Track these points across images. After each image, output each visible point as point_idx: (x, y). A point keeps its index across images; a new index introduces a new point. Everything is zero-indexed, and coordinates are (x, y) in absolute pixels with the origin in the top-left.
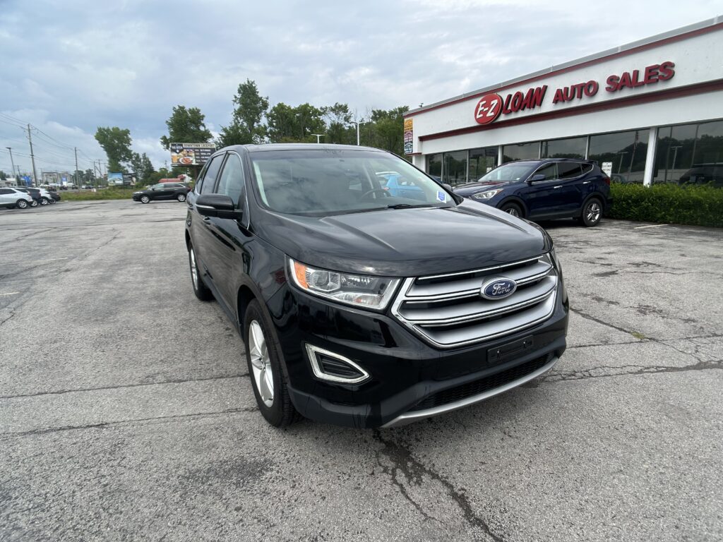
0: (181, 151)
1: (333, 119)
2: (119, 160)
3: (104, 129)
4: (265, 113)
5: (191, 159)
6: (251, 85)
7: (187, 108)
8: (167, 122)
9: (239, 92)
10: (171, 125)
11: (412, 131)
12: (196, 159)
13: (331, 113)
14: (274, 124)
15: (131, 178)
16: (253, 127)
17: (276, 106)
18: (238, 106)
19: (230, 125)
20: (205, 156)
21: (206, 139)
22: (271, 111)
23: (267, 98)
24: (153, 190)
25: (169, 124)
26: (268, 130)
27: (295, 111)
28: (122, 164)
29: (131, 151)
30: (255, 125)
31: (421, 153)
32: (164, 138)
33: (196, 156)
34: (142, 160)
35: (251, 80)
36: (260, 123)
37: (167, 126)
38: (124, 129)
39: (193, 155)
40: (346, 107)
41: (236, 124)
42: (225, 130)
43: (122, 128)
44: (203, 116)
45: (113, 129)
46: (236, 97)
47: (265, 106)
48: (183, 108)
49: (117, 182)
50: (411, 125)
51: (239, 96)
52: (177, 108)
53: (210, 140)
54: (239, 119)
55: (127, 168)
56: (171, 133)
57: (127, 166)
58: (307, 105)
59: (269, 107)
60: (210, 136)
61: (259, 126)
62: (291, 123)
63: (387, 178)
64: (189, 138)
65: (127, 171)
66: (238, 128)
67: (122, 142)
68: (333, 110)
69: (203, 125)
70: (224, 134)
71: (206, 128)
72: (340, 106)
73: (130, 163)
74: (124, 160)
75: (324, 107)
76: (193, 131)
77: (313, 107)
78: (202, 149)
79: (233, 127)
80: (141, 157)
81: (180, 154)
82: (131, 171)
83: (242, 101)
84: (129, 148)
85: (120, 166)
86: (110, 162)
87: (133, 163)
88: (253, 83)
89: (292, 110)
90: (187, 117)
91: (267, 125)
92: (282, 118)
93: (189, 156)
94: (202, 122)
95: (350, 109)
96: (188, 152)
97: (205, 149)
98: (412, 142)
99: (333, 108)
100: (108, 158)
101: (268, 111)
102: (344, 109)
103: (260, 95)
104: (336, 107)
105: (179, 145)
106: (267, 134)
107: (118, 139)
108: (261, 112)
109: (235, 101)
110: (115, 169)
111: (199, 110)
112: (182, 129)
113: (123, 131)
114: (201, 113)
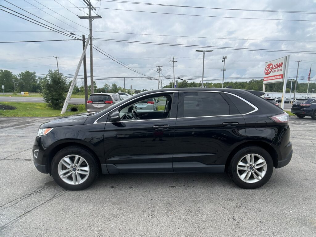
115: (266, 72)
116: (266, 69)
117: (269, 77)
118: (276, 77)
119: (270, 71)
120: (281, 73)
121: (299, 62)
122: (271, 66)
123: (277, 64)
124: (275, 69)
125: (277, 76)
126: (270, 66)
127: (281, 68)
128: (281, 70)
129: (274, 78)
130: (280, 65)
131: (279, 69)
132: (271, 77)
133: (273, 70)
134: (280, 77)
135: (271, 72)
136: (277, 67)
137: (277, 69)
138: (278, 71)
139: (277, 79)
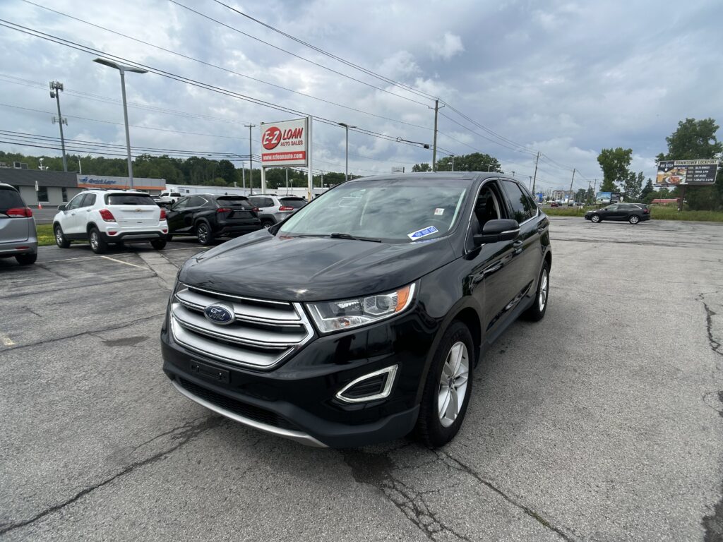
0: (670, 169)
2: (613, 180)
3: (607, 151)
5: (681, 178)
8: (667, 138)
10: (672, 141)
12: (687, 178)
15: (619, 197)
20: (699, 174)
21: (714, 154)
24: (606, 209)
25: (670, 140)
28: (615, 183)
29: (628, 170)
33: (687, 174)
34: (637, 180)
37: (666, 143)
38: (627, 149)
39: (685, 173)
43: (625, 148)
44: (717, 127)
45: (616, 150)
48: (693, 120)
49: (604, 201)
52: (684, 121)
53: (717, 155)
55: (620, 187)
56: (670, 150)
57: (620, 185)
60: (719, 150)
64: (690, 154)
65: (619, 190)
67: (621, 162)
69: (714, 138)
71: (718, 142)
73: (624, 183)
74: (619, 179)
76: (699, 146)
78: (698, 166)
80: (637, 176)
81: (669, 173)
82: (622, 191)
84: (627, 168)
85: (613, 185)
86: (605, 181)
87: (626, 182)
90: (694, 130)
93: (678, 174)
94: (714, 134)
96: (679, 170)
97: (702, 166)
100: (603, 178)
105: (669, 163)
107: (618, 159)
110: (608, 187)
111: (713, 121)
112: (684, 145)
113: (625, 151)
114: (715, 124)
115: (265, 143)
116: (266, 137)
117: (275, 154)
118: (291, 156)
119: (276, 142)
120: (302, 148)
121: (251, 127)
122: (277, 133)
123: (290, 130)
124: (287, 140)
125: (293, 153)
126: (275, 133)
127: (299, 139)
128: (300, 143)
129: (287, 157)
130: (297, 134)
131: (294, 140)
132: (279, 154)
133: (282, 141)
134: (300, 156)
135: (277, 144)
136: (292, 136)
137: (291, 140)
138: (293, 144)
139: (293, 159)
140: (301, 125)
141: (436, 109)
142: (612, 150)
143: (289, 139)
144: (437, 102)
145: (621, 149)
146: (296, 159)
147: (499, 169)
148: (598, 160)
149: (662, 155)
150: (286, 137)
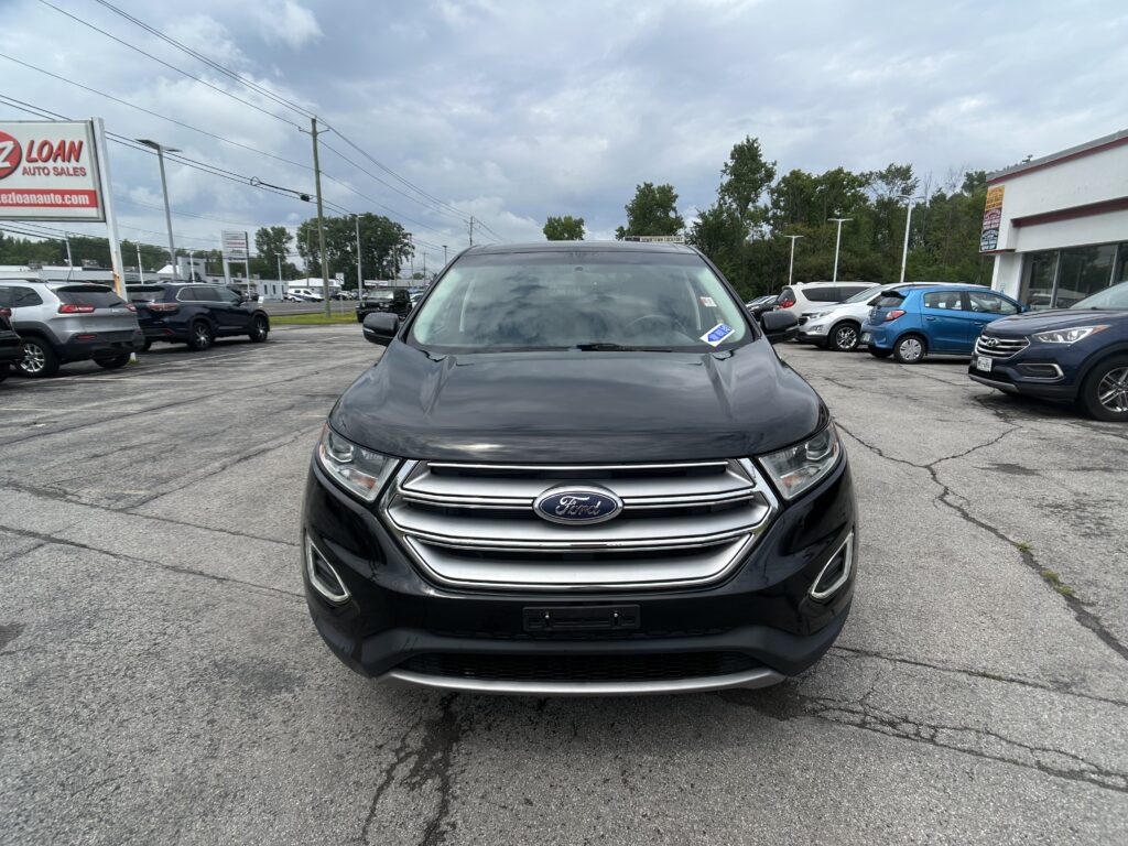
1: (880, 192)
3: (554, 219)
4: (769, 187)
6: (753, 144)
7: (655, 186)
8: (626, 206)
9: (733, 157)
10: (631, 211)
11: (1000, 209)
13: (879, 182)
14: (782, 204)
16: (746, 208)
17: (788, 175)
18: (727, 179)
19: (710, 208)
21: (676, 230)
22: (779, 184)
23: (774, 164)
25: (629, 209)
26: (770, 214)
27: (818, 182)
30: (750, 206)
31: (1013, 250)
32: (621, 230)
35: (752, 137)
36: (757, 204)
37: (626, 213)
38: (578, 218)
40: (908, 169)
41: (720, 205)
42: (702, 216)
43: (576, 217)
44: (677, 196)
45: (565, 219)
46: (726, 165)
47: (770, 175)
48: (651, 185)
50: (999, 199)
51: (731, 163)
52: (643, 186)
53: (681, 231)
54: (727, 197)
56: (631, 223)
58: (840, 171)
59: (776, 177)
60: (681, 225)
61: (755, 207)
62: (807, 201)
63: (903, 294)
64: (653, 229)
66: (722, 212)
68: (882, 176)
69: (674, 209)
70: (699, 221)
71: (678, 214)
72: (898, 170)
75: (866, 172)
76: (660, 218)
77: (849, 174)
79: (715, 211)
83: (735, 171)
88: (755, 141)
89: (812, 181)
90: (654, 198)
91: (770, 206)
92: (793, 194)
94: (674, 205)
95: (915, 173)
98: (997, 229)
99: (884, 172)
101: (773, 184)
102: (904, 173)
103: (763, 160)
104: (889, 171)
105: (635, 239)
106: (767, 221)
108: (760, 186)
109: (725, 172)
111: (671, 188)
112: (644, 217)
113: (576, 222)
114: (675, 192)
118: (54, 198)
119: (7, 165)
120: (86, 183)
122: (8, 145)
123: (45, 143)
124: (40, 164)
125: (62, 193)
126: (2, 145)
127: (74, 163)
128: (78, 172)
129: (42, 199)
130: (70, 152)
131: (60, 164)
132: (19, 192)
133: (25, 164)
134: (85, 199)
135: (12, 170)
136: (54, 156)
137: (50, 164)
138: (60, 173)
139: (62, 205)
140: (76, 134)
141: (315, 134)
142: (560, 219)
143: (46, 160)
144: (314, 121)
145: (570, 218)
146: (72, 205)
147: (406, 241)
148: (545, 232)
149: (622, 228)
150: (34, 155)
